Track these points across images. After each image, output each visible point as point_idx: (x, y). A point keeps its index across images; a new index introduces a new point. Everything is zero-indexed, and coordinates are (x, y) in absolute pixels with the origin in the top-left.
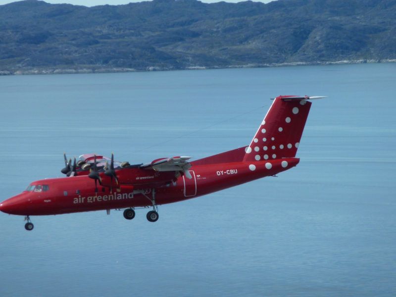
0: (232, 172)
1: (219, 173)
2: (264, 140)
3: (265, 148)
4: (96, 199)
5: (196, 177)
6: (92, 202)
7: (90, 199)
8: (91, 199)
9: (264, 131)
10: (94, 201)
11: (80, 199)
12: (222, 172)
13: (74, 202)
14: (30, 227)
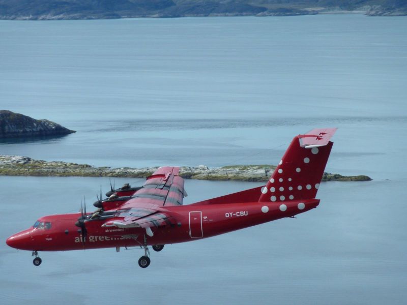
0: (242, 214)
1: (227, 215)
2: (281, 180)
3: (282, 189)
4: (98, 238)
5: (203, 219)
6: (94, 241)
7: (91, 238)
8: (93, 238)
9: (280, 171)
10: (96, 240)
11: (81, 238)
12: (231, 214)
13: (76, 241)
14: (37, 262)
